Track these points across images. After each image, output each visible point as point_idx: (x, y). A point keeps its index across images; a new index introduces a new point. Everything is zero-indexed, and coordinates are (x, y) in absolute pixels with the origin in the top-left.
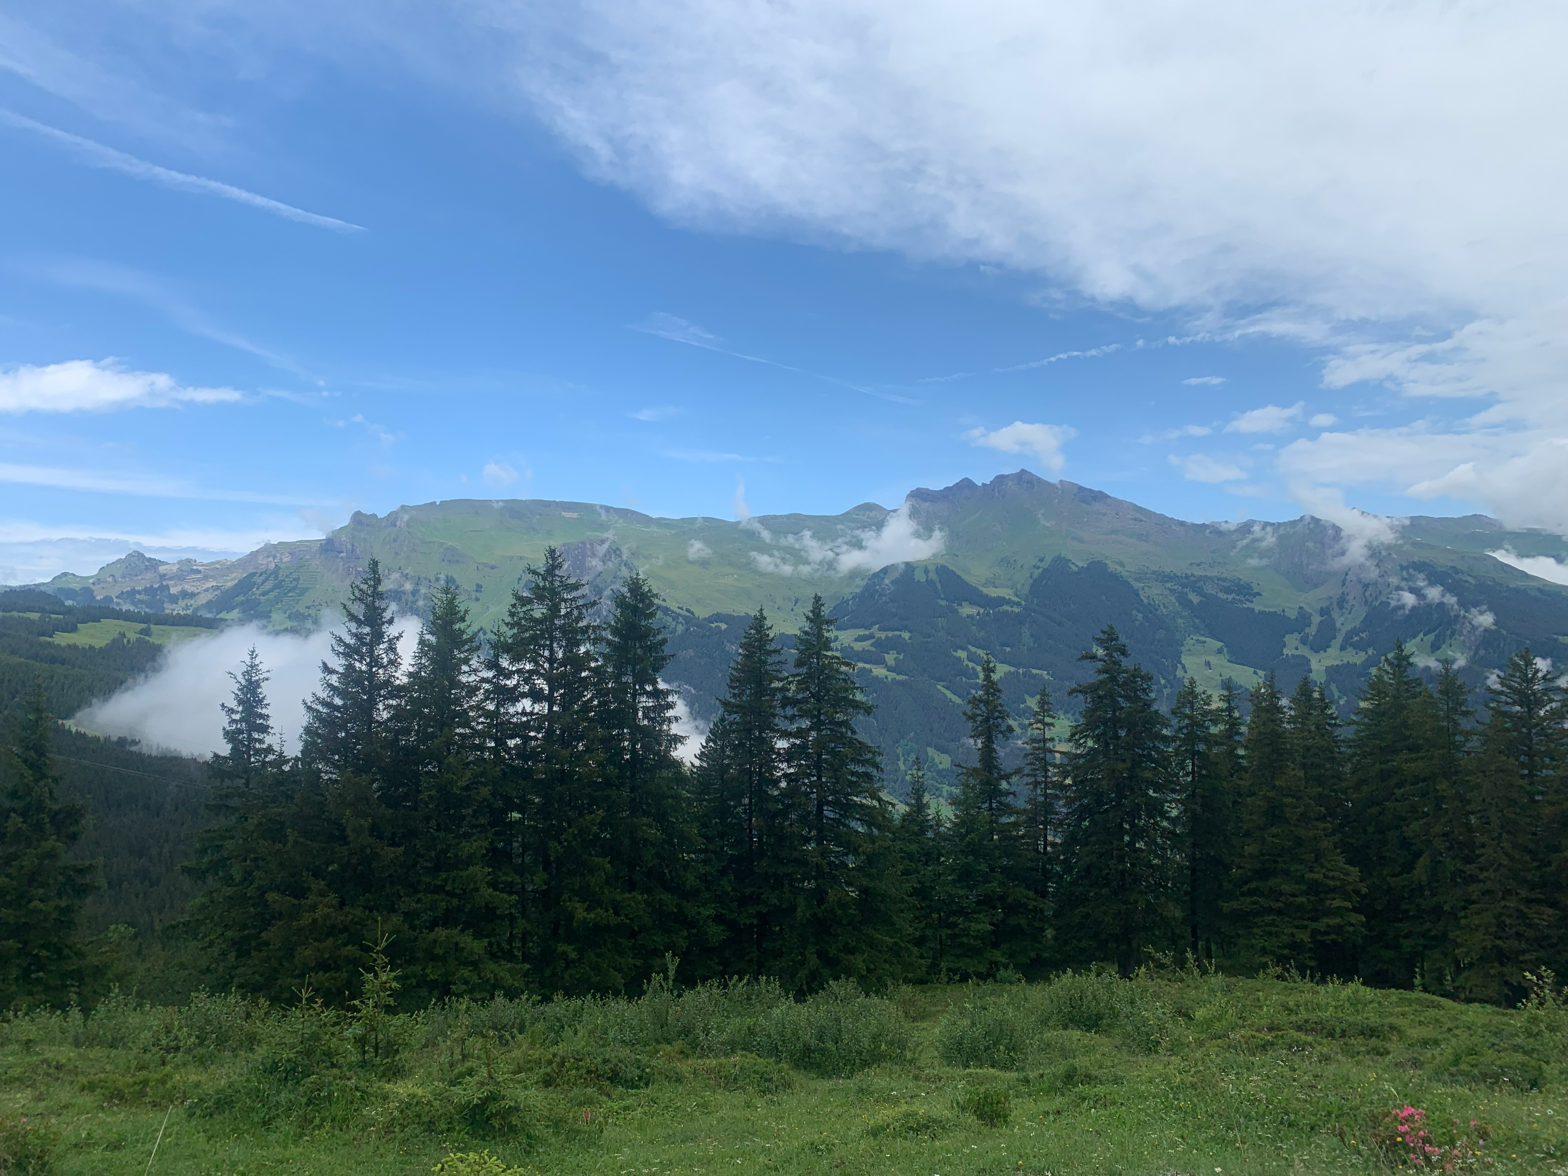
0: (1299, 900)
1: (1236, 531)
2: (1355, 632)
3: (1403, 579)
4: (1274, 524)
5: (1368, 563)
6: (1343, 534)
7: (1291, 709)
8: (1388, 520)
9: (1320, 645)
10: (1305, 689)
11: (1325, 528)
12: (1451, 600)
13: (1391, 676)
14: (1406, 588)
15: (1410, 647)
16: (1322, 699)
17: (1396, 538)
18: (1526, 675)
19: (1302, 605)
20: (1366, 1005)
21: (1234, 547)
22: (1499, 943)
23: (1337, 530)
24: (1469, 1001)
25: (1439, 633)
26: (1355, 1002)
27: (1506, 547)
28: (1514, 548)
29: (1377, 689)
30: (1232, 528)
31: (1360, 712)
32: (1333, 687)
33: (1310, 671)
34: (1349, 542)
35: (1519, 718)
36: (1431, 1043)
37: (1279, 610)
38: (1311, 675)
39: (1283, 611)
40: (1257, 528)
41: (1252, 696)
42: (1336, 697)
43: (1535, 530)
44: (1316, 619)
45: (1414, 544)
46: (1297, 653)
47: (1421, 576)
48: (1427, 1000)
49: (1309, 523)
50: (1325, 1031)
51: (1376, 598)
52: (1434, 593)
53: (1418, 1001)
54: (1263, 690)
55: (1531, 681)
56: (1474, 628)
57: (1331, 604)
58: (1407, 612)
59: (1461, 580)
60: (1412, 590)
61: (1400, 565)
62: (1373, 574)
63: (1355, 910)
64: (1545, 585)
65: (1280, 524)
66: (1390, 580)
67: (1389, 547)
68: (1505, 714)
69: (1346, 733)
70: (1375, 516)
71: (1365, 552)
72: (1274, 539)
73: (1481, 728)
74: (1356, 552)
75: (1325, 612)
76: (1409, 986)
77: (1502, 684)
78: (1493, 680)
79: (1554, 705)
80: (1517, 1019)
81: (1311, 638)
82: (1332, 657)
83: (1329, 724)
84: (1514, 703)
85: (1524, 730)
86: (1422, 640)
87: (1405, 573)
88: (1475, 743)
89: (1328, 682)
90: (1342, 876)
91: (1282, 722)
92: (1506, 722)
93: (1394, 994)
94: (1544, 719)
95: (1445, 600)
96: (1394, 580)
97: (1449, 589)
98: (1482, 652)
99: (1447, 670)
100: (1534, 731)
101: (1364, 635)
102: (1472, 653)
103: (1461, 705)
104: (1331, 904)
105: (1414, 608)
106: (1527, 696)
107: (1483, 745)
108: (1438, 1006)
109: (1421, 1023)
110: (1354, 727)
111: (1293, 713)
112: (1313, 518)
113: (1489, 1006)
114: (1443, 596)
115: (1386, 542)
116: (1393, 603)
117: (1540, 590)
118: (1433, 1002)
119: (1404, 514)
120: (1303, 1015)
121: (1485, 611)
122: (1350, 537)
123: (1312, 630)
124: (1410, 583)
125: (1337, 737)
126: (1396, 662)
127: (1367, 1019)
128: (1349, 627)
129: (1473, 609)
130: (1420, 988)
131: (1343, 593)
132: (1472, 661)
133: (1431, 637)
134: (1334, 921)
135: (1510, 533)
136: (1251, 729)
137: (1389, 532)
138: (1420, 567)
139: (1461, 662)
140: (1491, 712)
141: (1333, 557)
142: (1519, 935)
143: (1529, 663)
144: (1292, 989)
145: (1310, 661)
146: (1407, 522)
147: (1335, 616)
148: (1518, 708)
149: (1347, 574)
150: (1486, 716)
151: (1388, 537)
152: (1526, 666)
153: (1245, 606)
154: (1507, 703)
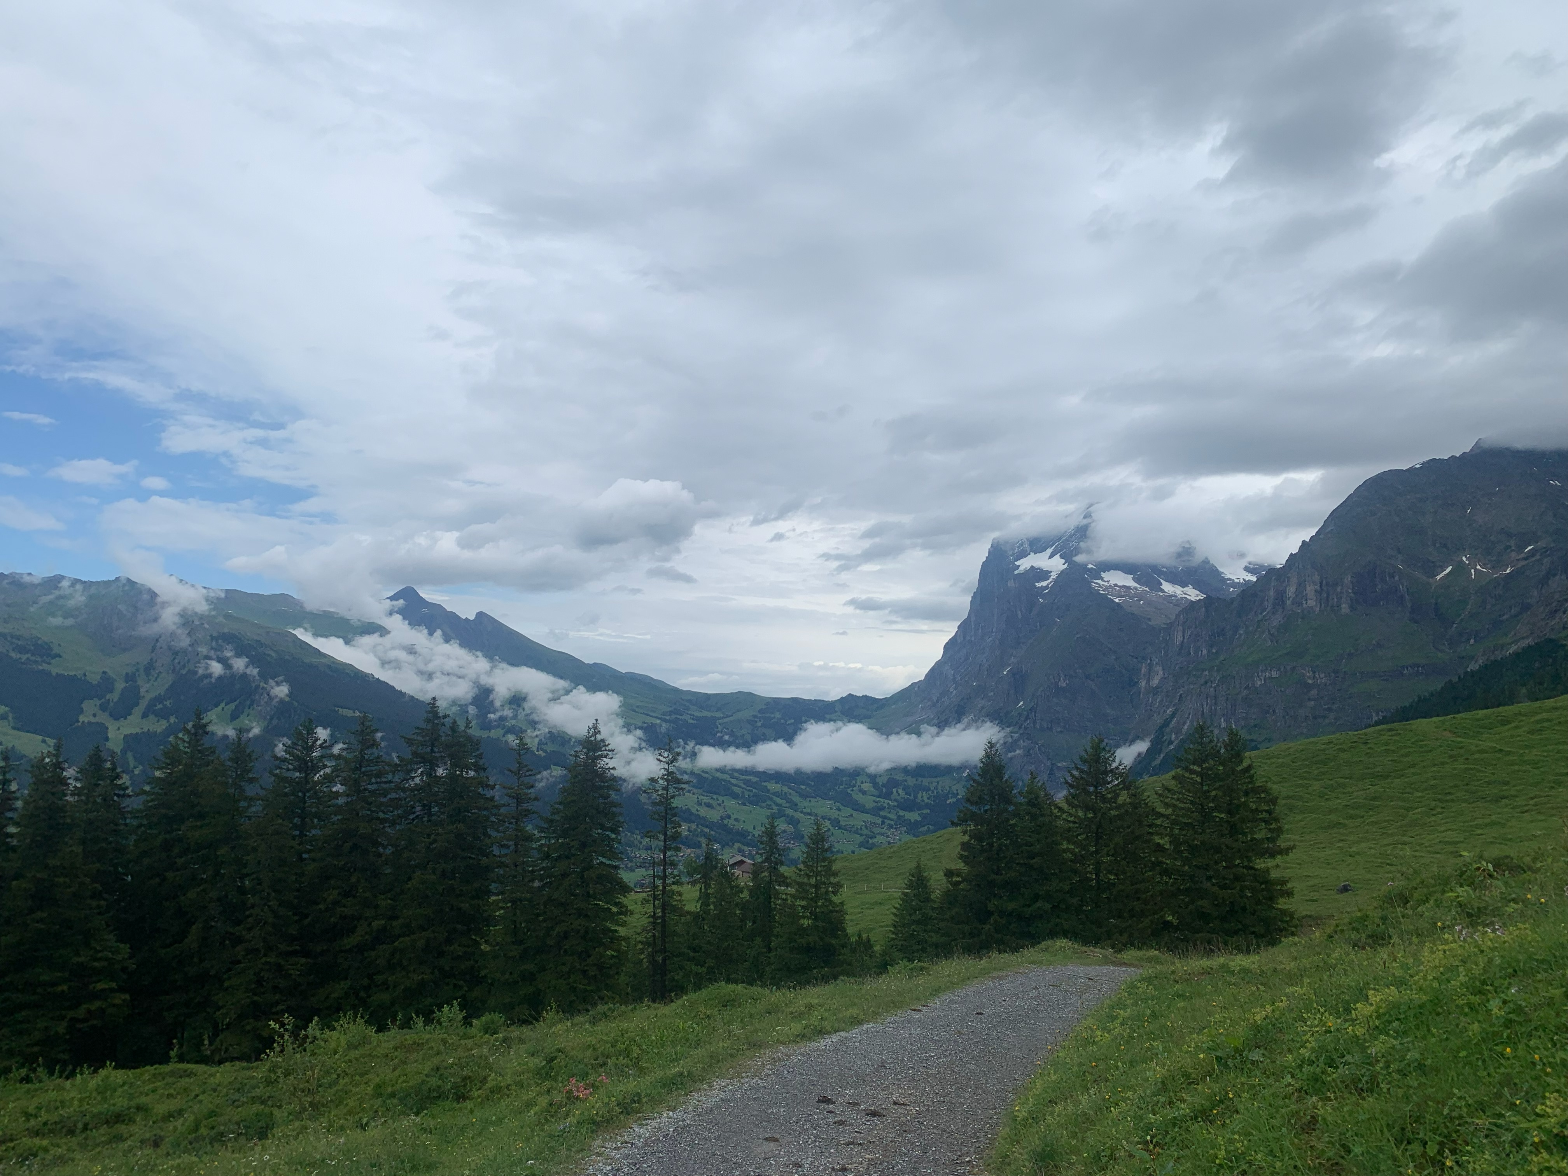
0: (60, 988)
1: (39, 585)
2: (159, 699)
3: (212, 648)
4: (85, 582)
5: (179, 631)
6: (159, 600)
7: (77, 780)
8: (204, 591)
9: (120, 713)
10: (96, 759)
11: (141, 592)
12: (254, 671)
13: (187, 745)
14: (215, 657)
15: (211, 716)
16: (114, 769)
17: (210, 610)
18: (307, 743)
19: (105, 670)
20: (115, 1090)
21: (35, 603)
22: (256, 998)
23: (153, 595)
24: (220, 1062)
25: (240, 703)
26: (103, 1091)
27: (305, 625)
28: (312, 627)
29: (172, 758)
30: (36, 581)
31: (152, 781)
32: (130, 756)
33: (107, 739)
34: (163, 608)
35: (297, 783)
36: (175, 1114)
37: (79, 674)
38: (107, 743)
39: (85, 675)
40: (65, 584)
41: (33, 766)
42: (132, 766)
43: (330, 612)
44: (120, 685)
45: (227, 616)
46: (93, 720)
47: (229, 647)
48: (179, 1069)
49: (124, 585)
50: (64, 1130)
51: (184, 666)
52: (239, 664)
53: (172, 1073)
54: (47, 760)
55: (311, 749)
56: (271, 698)
57: (138, 670)
58: (213, 680)
59: (265, 654)
60: (220, 660)
61: (211, 636)
62: (184, 642)
63: (121, 990)
64: (333, 662)
65: (91, 583)
66: (200, 649)
67: (202, 617)
68: (285, 779)
69: (134, 803)
70: (193, 586)
71: (177, 619)
72: (84, 598)
73: (262, 793)
74: (169, 618)
75: (130, 678)
76: (165, 1059)
77: (286, 751)
78: (279, 750)
79: (328, 770)
80: (259, 1071)
81: (112, 704)
82: (133, 725)
83: (118, 796)
84: (295, 769)
85: (300, 794)
86: (223, 709)
87: (214, 643)
88: (257, 808)
89: (124, 751)
90: (110, 955)
91: (65, 795)
92: (286, 788)
93: (149, 1070)
94: (319, 782)
95: (248, 671)
96: (203, 650)
97: (252, 662)
98: (275, 722)
99: (239, 739)
100: (308, 794)
101: (168, 703)
102: (266, 723)
103: (250, 771)
104: (94, 988)
105: (220, 678)
106: (306, 762)
107: (264, 809)
108: (189, 1074)
109: (170, 1096)
110: (143, 798)
111: (79, 785)
112: (129, 580)
113: (237, 1063)
114: (247, 667)
115: (200, 612)
116: (201, 672)
117: (329, 667)
118: (186, 1071)
119: (220, 585)
120: (44, 1116)
121: (282, 682)
122: (164, 604)
123: (115, 697)
124: (219, 653)
125: (124, 808)
126: (193, 731)
127: (114, 1105)
128: (152, 695)
129: (271, 681)
130: (176, 1060)
131: (151, 659)
132: (266, 730)
133: (232, 706)
134: (96, 1005)
135: (311, 613)
136: (26, 803)
137: (204, 603)
138: (229, 638)
139: (256, 731)
140: (273, 778)
141: (145, 623)
142: (275, 988)
143: (311, 732)
144: (36, 1090)
145: (107, 728)
146: (223, 595)
147: (140, 682)
148: (297, 774)
149: (157, 640)
150: (268, 781)
151: (203, 608)
152: (308, 734)
153: (41, 668)
154: (288, 770)
